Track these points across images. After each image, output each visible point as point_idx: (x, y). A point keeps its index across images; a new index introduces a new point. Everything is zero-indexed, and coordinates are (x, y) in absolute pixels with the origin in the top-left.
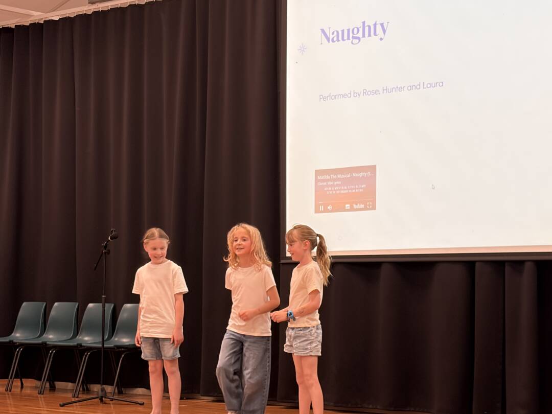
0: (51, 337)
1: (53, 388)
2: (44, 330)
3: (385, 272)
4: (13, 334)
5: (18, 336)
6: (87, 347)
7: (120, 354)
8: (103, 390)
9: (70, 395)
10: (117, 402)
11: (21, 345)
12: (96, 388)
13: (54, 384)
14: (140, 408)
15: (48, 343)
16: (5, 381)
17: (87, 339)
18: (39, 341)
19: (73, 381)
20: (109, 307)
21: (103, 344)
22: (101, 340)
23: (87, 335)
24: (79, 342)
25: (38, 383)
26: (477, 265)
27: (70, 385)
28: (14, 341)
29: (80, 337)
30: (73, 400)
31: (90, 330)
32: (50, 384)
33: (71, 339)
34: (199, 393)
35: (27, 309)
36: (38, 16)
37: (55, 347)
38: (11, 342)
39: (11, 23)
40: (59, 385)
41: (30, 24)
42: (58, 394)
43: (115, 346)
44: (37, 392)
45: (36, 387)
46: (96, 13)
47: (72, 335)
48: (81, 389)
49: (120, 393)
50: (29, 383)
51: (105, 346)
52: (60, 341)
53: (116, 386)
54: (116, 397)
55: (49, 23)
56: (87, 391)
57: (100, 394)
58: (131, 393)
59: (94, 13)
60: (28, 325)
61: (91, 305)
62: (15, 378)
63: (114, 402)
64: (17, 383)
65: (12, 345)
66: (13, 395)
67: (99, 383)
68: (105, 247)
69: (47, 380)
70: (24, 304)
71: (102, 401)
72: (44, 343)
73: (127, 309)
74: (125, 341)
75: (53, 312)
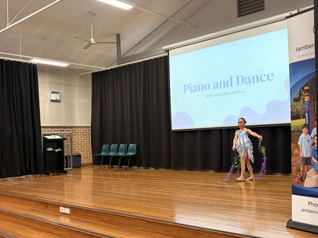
0: (111, 153)
1: (112, 167)
2: (109, 152)
3: (198, 133)
4: (101, 153)
5: (103, 154)
6: (121, 156)
7: (129, 157)
8: (126, 167)
9: (117, 169)
11: (103, 156)
12: (124, 167)
14: (136, 171)
16: (100, 166)
17: (120, 154)
18: (108, 155)
19: (118, 165)
20: (126, 145)
22: (124, 154)
23: (120, 153)
25: (108, 166)
26: (223, 130)
27: (117, 166)
30: (118, 170)
31: (121, 151)
33: (117, 154)
34: (151, 167)
35: (105, 146)
36: (104, 69)
37: (112, 156)
38: (101, 155)
39: (97, 71)
40: (114, 166)
41: (102, 71)
42: (113, 169)
43: (128, 155)
45: (108, 167)
46: (119, 67)
47: (116, 153)
49: (130, 168)
50: (106, 166)
51: (126, 155)
53: (129, 166)
54: (129, 169)
55: (107, 70)
56: (121, 167)
58: (133, 168)
60: (105, 151)
61: (121, 145)
62: (102, 164)
64: (103, 166)
65: (101, 156)
66: (101, 169)
67: (124, 165)
68: (125, 129)
69: (111, 165)
70: (104, 145)
71: (126, 170)
72: (109, 155)
73: (131, 146)
74: (131, 154)
75: (111, 147)
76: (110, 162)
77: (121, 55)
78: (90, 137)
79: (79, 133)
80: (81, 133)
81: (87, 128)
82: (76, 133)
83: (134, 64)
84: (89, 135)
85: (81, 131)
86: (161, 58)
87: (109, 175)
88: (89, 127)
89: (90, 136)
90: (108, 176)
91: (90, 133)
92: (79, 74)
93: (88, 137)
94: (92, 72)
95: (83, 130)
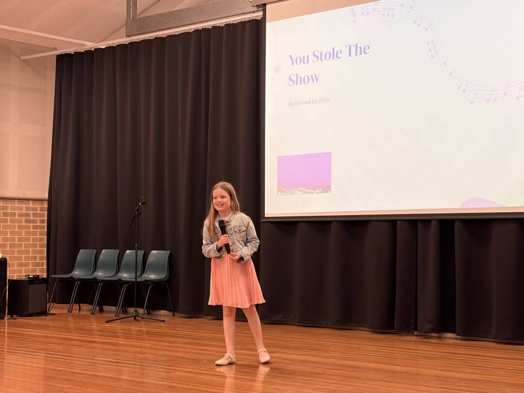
0: (100, 274)
1: (101, 310)
2: (95, 269)
3: (334, 227)
4: (73, 272)
5: (77, 273)
6: (125, 281)
7: (150, 285)
8: (136, 311)
9: (113, 315)
10: (146, 320)
11: (79, 280)
12: (131, 310)
13: (102, 307)
14: (162, 324)
15: (97, 278)
17: (125, 276)
18: (92, 277)
19: (116, 306)
20: (141, 253)
21: (136, 279)
22: (135, 276)
23: (125, 273)
24: (119, 278)
25: (91, 307)
27: (113, 308)
28: (74, 277)
29: (121, 274)
30: (115, 318)
31: (128, 269)
32: (99, 307)
34: (203, 314)
35: (83, 254)
36: (90, 45)
37: (102, 281)
38: (72, 277)
39: (71, 50)
40: (105, 308)
41: (85, 51)
42: (105, 315)
43: (145, 280)
44: (90, 313)
45: (90, 310)
46: (132, 44)
47: (114, 273)
48: (121, 311)
49: (149, 313)
50: (85, 307)
51: (138, 280)
52: (106, 277)
53: (146, 308)
54: (145, 316)
55: (98, 50)
56: (125, 312)
57: (134, 314)
58: (157, 313)
59: (129, 43)
60: (83, 266)
61: (128, 252)
62: (75, 302)
63: (144, 319)
64: (76, 306)
65: (72, 280)
66: (72, 315)
67: (133, 306)
68: (138, 210)
69: (97, 304)
70: (81, 251)
71: (135, 319)
72: (95, 279)
73: (153, 254)
74: (152, 277)
75: (101, 257)
76: (97, 298)
77: (138, 12)
78: (44, 227)
79: (15, 216)
80: (21, 215)
81: (38, 203)
82: (7, 216)
83: (170, 37)
84: (42, 221)
85: (22, 209)
86: (243, 23)
87: (92, 330)
88: (42, 200)
89: (45, 225)
90: (90, 332)
91: (46, 218)
92: (23, 56)
93: (41, 226)
94: (58, 52)
95: (28, 209)
